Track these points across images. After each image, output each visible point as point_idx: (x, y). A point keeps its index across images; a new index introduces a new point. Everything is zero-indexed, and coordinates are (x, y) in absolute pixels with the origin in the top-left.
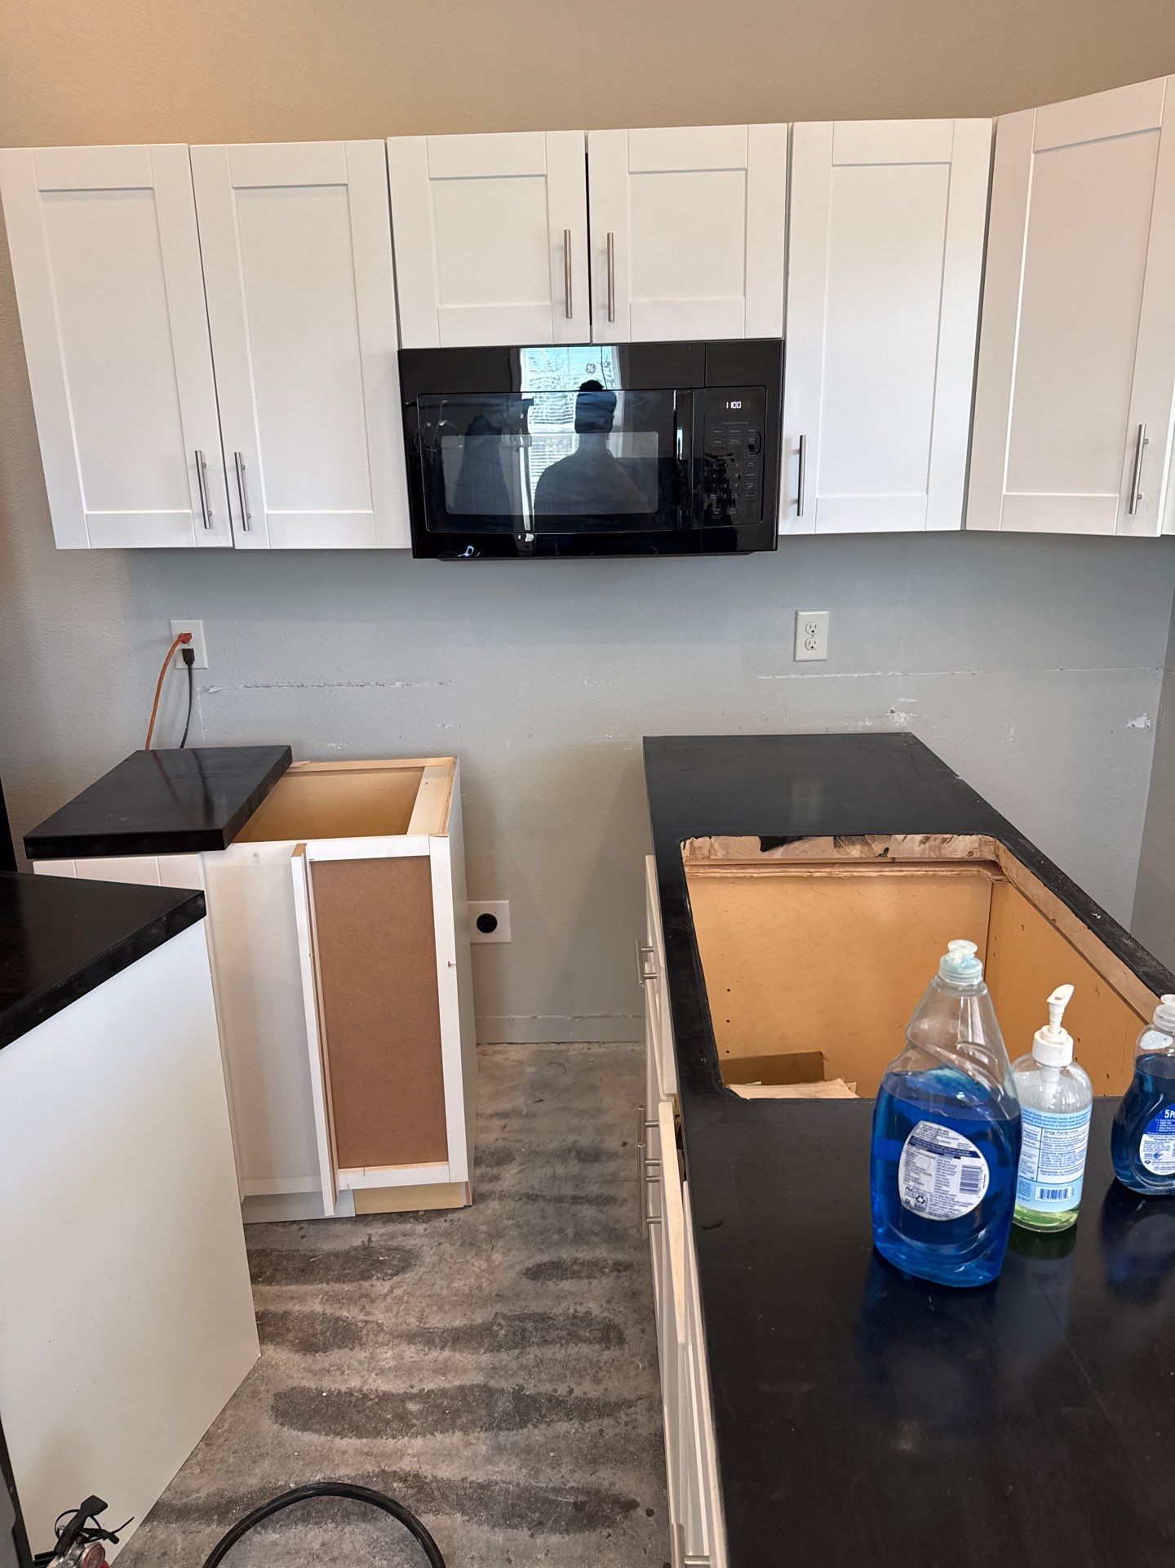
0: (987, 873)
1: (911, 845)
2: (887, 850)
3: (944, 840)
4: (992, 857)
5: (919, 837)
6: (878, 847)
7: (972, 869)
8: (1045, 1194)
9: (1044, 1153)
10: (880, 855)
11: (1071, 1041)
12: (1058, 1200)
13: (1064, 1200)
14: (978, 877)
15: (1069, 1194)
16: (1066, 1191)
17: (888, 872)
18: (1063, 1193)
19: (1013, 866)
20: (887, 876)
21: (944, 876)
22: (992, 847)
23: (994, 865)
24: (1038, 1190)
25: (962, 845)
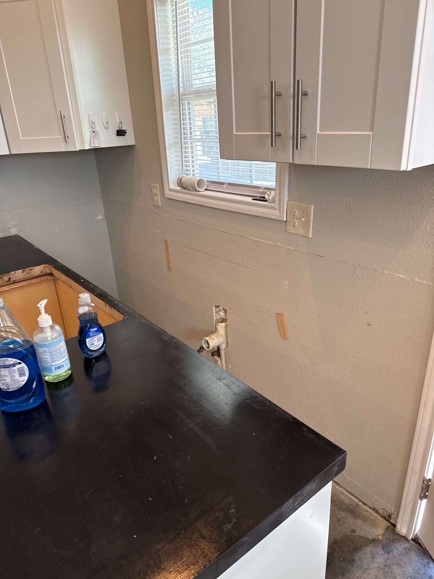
0: (49, 278)
1: (18, 274)
2: (10, 278)
3: (31, 270)
4: (49, 272)
5: (21, 271)
6: (6, 278)
7: (44, 277)
8: (56, 368)
9: (51, 356)
10: (8, 281)
11: (50, 317)
12: (61, 369)
13: (63, 368)
14: (47, 280)
15: (64, 366)
16: (63, 365)
17: (13, 286)
18: (62, 366)
19: (56, 273)
20: (13, 288)
21: (35, 282)
22: (49, 268)
23: (51, 274)
24: (54, 368)
25: (38, 270)
